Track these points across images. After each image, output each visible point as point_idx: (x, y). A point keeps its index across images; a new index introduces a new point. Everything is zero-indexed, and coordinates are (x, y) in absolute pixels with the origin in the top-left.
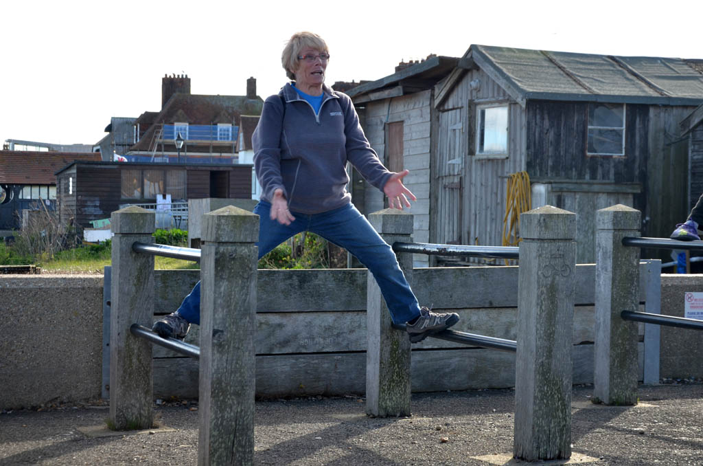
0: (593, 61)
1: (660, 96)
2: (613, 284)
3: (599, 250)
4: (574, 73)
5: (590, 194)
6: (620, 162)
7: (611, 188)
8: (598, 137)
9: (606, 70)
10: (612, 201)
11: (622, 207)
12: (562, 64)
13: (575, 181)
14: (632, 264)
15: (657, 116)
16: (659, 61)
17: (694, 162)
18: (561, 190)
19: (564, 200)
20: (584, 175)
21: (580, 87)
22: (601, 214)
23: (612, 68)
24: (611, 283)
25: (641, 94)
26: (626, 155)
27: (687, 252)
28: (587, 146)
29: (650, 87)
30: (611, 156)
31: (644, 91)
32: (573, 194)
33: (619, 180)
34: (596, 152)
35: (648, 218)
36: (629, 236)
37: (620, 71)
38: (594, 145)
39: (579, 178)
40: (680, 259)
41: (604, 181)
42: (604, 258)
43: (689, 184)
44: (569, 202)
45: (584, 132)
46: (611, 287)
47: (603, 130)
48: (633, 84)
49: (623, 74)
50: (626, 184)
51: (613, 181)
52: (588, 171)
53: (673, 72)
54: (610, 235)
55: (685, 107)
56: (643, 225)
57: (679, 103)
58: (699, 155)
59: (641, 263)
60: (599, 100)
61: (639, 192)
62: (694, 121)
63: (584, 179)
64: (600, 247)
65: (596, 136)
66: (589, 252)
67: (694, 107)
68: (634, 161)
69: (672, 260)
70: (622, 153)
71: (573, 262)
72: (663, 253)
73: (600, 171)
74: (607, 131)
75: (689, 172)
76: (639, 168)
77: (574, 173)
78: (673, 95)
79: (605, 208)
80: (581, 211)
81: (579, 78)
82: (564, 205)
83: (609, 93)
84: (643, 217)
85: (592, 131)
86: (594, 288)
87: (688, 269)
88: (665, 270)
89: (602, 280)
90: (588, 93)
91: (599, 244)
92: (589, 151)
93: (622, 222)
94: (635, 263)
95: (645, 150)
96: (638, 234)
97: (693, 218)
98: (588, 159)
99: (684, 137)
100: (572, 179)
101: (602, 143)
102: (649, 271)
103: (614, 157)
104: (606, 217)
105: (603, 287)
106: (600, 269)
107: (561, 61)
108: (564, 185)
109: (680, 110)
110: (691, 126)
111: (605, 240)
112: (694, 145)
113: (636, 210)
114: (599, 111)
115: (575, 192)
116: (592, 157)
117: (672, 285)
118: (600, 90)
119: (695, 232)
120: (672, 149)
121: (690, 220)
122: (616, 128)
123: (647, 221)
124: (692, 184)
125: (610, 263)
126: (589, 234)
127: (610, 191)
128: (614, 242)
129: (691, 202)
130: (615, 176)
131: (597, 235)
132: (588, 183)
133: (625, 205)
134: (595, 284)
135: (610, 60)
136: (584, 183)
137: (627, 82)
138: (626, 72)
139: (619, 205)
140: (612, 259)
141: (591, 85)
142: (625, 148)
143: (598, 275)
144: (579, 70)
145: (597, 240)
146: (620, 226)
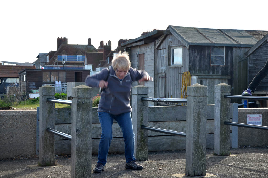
0: (213, 31)
1: (237, 44)
3: (215, 100)
4: (206, 35)
5: (212, 79)
6: (223, 68)
7: (220, 77)
8: (215, 59)
9: (218, 34)
10: (220, 82)
11: (224, 84)
12: (202, 32)
14: (228, 105)
15: (236, 51)
16: (237, 31)
17: (250, 67)
18: (202, 78)
19: (203, 81)
20: (210, 72)
21: (208, 41)
22: (216, 86)
23: (220, 34)
25: (230, 43)
26: (225, 65)
27: (247, 100)
28: (211, 62)
29: (233, 40)
30: (220, 66)
31: (231, 42)
32: (206, 79)
33: (223, 74)
34: (214, 64)
35: (233, 88)
36: (226, 95)
37: (223, 35)
38: (214, 62)
39: (208, 74)
40: (245, 103)
41: (217, 75)
42: (218, 103)
44: (205, 82)
45: (210, 57)
46: (220, 113)
48: (228, 39)
49: (224, 36)
50: (225, 76)
51: (220, 75)
52: (211, 71)
53: (242, 35)
54: (220, 94)
55: (246, 47)
56: (232, 90)
57: (244, 46)
58: (251, 65)
59: (231, 104)
60: (215, 45)
61: (230, 78)
62: (250, 53)
63: (210, 74)
65: (214, 59)
66: (212, 100)
67: (250, 47)
68: (228, 67)
69: (242, 103)
70: (223, 64)
71: (206, 104)
72: (239, 100)
73: (216, 71)
74: (218, 56)
75: (248, 71)
76: (230, 70)
77: (206, 72)
78: (242, 43)
79: (217, 84)
80: (209, 85)
81: (208, 37)
82: (203, 83)
83: (219, 43)
84: (231, 87)
85: (213, 56)
87: (248, 106)
88: (239, 107)
89: (217, 110)
90: (211, 43)
91: (216, 98)
92: (212, 64)
93: (224, 89)
94: (229, 104)
95: (232, 63)
96: (230, 94)
97: (250, 88)
98: (212, 67)
99: (246, 59)
100: (205, 74)
101: (216, 61)
102: (234, 107)
104: (218, 88)
105: (217, 113)
106: (216, 106)
107: (202, 31)
108: (203, 76)
109: (244, 49)
110: (249, 55)
111: (218, 96)
112: (250, 61)
113: (229, 85)
114: (215, 49)
116: (213, 66)
117: (242, 112)
118: (215, 42)
119: (250, 93)
120: (242, 63)
121: (248, 88)
122: (221, 55)
123: (233, 89)
124: (249, 75)
125: (219, 104)
126: (212, 94)
127: (219, 78)
128: (221, 97)
129: (249, 82)
130: (221, 73)
131: (215, 94)
132: (211, 75)
133: (225, 83)
134: (214, 112)
135: (219, 31)
136: (210, 75)
137: (225, 39)
138: (225, 35)
139: (223, 83)
140: (220, 102)
141: (212, 40)
142: (225, 63)
143: (215, 109)
144: (208, 35)
145: (215, 96)
146: (223, 91)
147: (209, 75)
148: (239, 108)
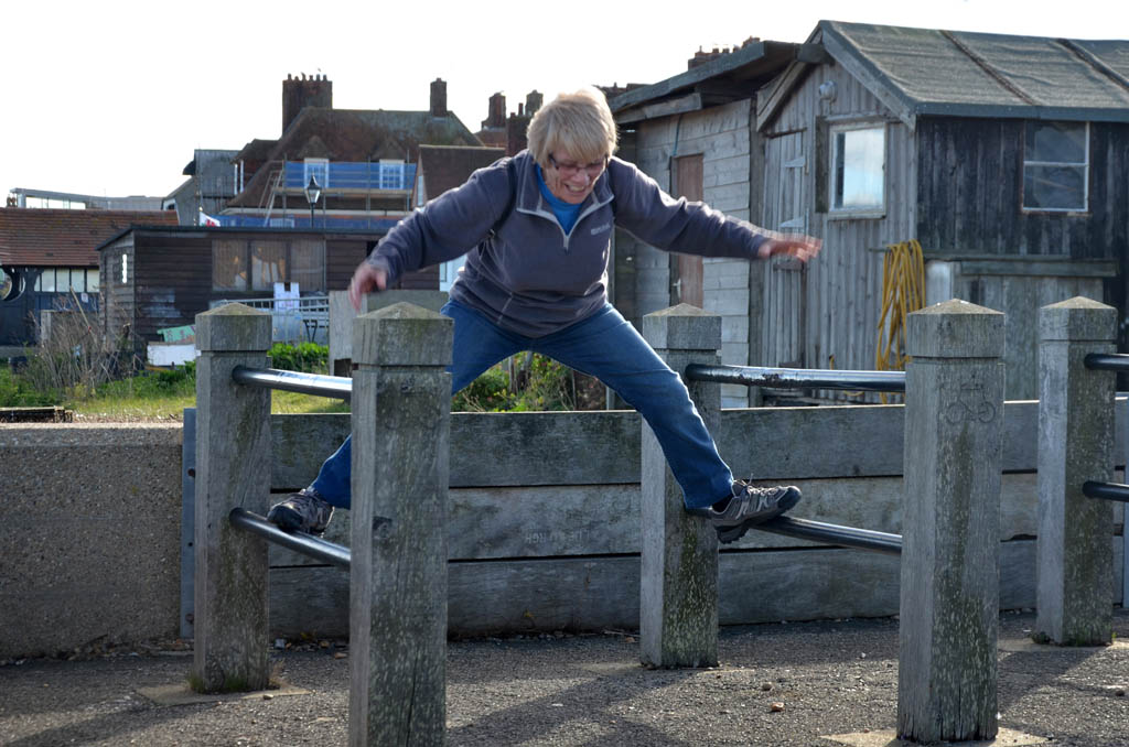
0: (1032, 49)
2: (1068, 435)
3: (1044, 377)
4: (999, 68)
5: (1028, 279)
6: (1079, 223)
7: (1064, 269)
8: (1040, 180)
9: (1055, 64)
10: (1066, 291)
11: (1083, 302)
12: (979, 54)
13: (1002, 257)
14: (1103, 404)
18: (978, 273)
19: (983, 290)
20: (1018, 247)
21: (1011, 94)
22: (1048, 314)
23: (1065, 61)
24: (1065, 434)
25: (1116, 105)
26: (1089, 212)
28: (1023, 195)
30: (1065, 213)
31: (1121, 100)
32: (998, 279)
33: (1078, 254)
34: (1037, 205)
36: (1096, 352)
37: (1080, 65)
38: (1035, 195)
39: (1009, 252)
41: (1052, 257)
42: (1054, 391)
44: (992, 293)
45: (1017, 172)
46: (1065, 441)
47: (1050, 168)
48: (1103, 88)
49: (1084, 70)
50: (1091, 262)
51: (1068, 256)
52: (1024, 239)
54: (1064, 350)
56: (1121, 333)
59: (1117, 398)
60: (1043, 116)
61: (1113, 274)
63: (1018, 253)
64: (1046, 372)
65: (1038, 180)
66: (1026, 379)
68: (1104, 221)
70: (1083, 208)
71: (999, 397)
73: (1045, 239)
74: (1057, 169)
76: (1114, 234)
77: (1000, 243)
79: (1054, 302)
80: (1012, 309)
81: (1008, 78)
82: (983, 299)
83: (1059, 104)
84: (1121, 318)
85: (1031, 168)
86: (1036, 442)
89: (1050, 428)
90: (1025, 104)
91: (1044, 366)
92: (1025, 206)
93: (1085, 329)
94: (1107, 399)
95: (1123, 202)
96: (1112, 348)
98: (1026, 219)
100: (996, 253)
101: (1048, 190)
103: (1069, 214)
104: (1057, 318)
105: (1051, 440)
106: (1046, 410)
107: (978, 49)
108: (983, 264)
111: (1055, 359)
113: (1109, 307)
114: (1042, 135)
115: (1002, 276)
116: (1032, 216)
118: (1045, 98)
122: (1073, 165)
125: (1063, 400)
126: (1027, 349)
127: (1062, 274)
128: (1070, 363)
130: (1071, 248)
131: (1041, 352)
132: (1024, 261)
133: (1089, 297)
134: (1037, 436)
135: (1064, 48)
136: (1017, 261)
137: (1090, 84)
138: (1090, 67)
139: (1079, 298)
140: (1066, 391)
141: (1028, 89)
142: (1089, 199)
143: (1042, 420)
144: (1007, 65)
145: (1041, 358)
146: (1080, 334)
147: (1014, 257)
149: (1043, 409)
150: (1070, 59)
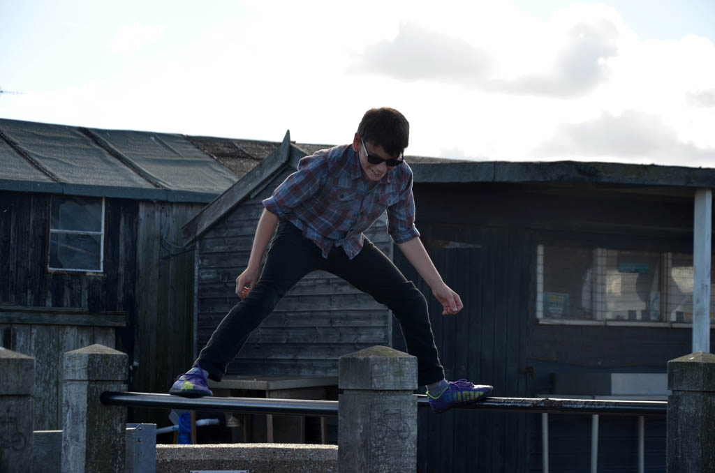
0: (58, 135)
1: (153, 187)
2: (87, 459)
3: (67, 411)
4: (30, 151)
5: (53, 328)
6: (96, 281)
7: (83, 319)
8: (64, 245)
9: (77, 148)
10: (84, 338)
11: (101, 348)
12: (13, 138)
13: (30, 309)
14: (116, 433)
15: (150, 216)
16: (153, 138)
17: (202, 283)
18: (11, 322)
19: (15, 336)
20: (45, 300)
21: (39, 172)
22: (70, 358)
23: (85, 146)
24: (84, 459)
25: (129, 185)
26: (104, 272)
27: (192, 413)
28: (49, 258)
29: (140, 174)
30: (85, 273)
31: (131, 180)
32: (27, 328)
33: (95, 307)
34: (61, 267)
35: (136, 363)
36: (110, 390)
37: (98, 150)
38: (59, 258)
39: (38, 304)
40: (182, 423)
41: (73, 309)
42: (75, 422)
43: (195, 314)
44: (22, 339)
45: (44, 237)
46: (84, 464)
47: (72, 235)
48: (117, 171)
49: (101, 156)
50: (106, 314)
51: (87, 309)
52: (49, 293)
53: (173, 154)
54: (84, 389)
55: (190, 204)
56: (131, 373)
57: (181, 199)
58: (210, 273)
59: (127, 429)
60: (66, 192)
61: (125, 325)
62: (203, 225)
63: (45, 306)
64: (69, 406)
65: (61, 245)
66: (51, 412)
67: (203, 204)
68: (116, 281)
69: (172, 424)
70: (99, 269)
71: (30, 428)
72: (159, 414)
73: (67, 294)
74: (78, 236)
75: (195, 297)
76: (124, 291)
77: (29, 297)
78: (174, 188)
79: (74, 349)
80: (39, 352)
81: (37, 159)
82: (15, 344)
83: (80, 182)
84: (131, 362)
85: (56, 235)
86: (60, 465)
87: (194, 437)
88: (163, 439)
89: (71, 454)
90: (52, 182)
91: (67, 402)
92: (50, 267)
93: (101, 370)
94: (119, 429)
95: (132, 264)
96: (124, 387)
97: (202, 365)
98: (51, 278)
99: (187, 248)
100: (26, 305)
101: (72, 253)
102: (139, 441)
103: (88, 274)
104: (78, 362)
105: (72, 463)
106: (68, 438)
107: (12, 134)
108: (16, 315)
109: (182, 209)
110: (198, 233)
111: (76, 395)
112: (202, 259)
113: (121, 353)
114: (66, 208)
115: (31, 324)
116: (56, 274)
117: (172, 461)
118: (67, 177)
119: (204, 383)
120: (172, 264)
121: (196, 366)
122: (91, 233)
123: (135, 368)
124: (199, 314)
125: (82, 430)
126: (51, 386)
127: (82, 324)
128: (89, 399)
129: (198, 341)
130: (89, 302)
131: (64, 388)
132: (50, 312)
133: (103, 344)
134: (60, 462)
135: (81, 134)
136: (45, 312)
137: (105, 166)
138: (106, 152)
139: (96, 345)
140: (85, 422)
141: (53, 169)
142: (104, 262)
143: (65, 448)
144: (37, 148)
145: (64, 395)
146: (97, 375)
147: (40, 308)
148: (158, 446)
149: (66, 438)
150: (90, 145)
